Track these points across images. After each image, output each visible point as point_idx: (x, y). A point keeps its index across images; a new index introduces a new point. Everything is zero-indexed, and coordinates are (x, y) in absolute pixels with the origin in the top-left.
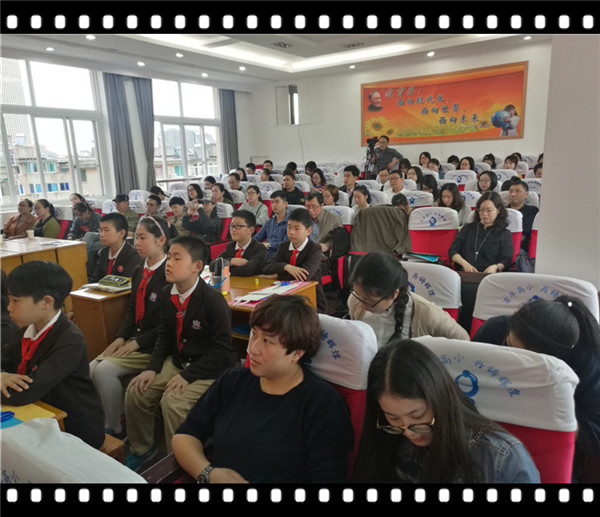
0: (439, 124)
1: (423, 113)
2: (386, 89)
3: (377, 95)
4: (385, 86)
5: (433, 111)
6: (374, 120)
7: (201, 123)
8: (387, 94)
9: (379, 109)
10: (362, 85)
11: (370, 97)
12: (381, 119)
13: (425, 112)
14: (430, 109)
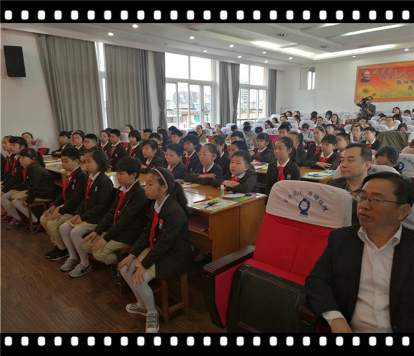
0: (408, 90)
1: (397, 83)
2: (374, 69)
3: (368, 72)
4: (374, 67)
5: (405, 82)
6: (364, 87)
7: (257, 88)
8: (374, 73)
9: (368, 81)
10: (358, 67)
11: (363, 74)
12: (369, 87)
13: (399, 82)
14: (402, 81)
